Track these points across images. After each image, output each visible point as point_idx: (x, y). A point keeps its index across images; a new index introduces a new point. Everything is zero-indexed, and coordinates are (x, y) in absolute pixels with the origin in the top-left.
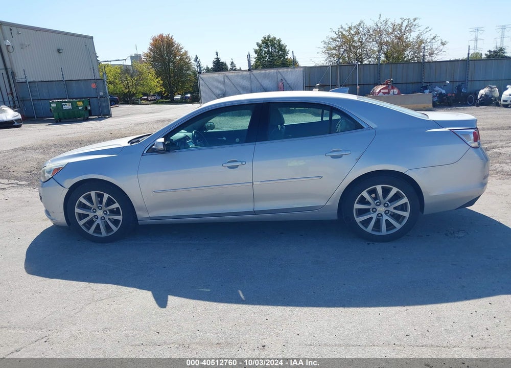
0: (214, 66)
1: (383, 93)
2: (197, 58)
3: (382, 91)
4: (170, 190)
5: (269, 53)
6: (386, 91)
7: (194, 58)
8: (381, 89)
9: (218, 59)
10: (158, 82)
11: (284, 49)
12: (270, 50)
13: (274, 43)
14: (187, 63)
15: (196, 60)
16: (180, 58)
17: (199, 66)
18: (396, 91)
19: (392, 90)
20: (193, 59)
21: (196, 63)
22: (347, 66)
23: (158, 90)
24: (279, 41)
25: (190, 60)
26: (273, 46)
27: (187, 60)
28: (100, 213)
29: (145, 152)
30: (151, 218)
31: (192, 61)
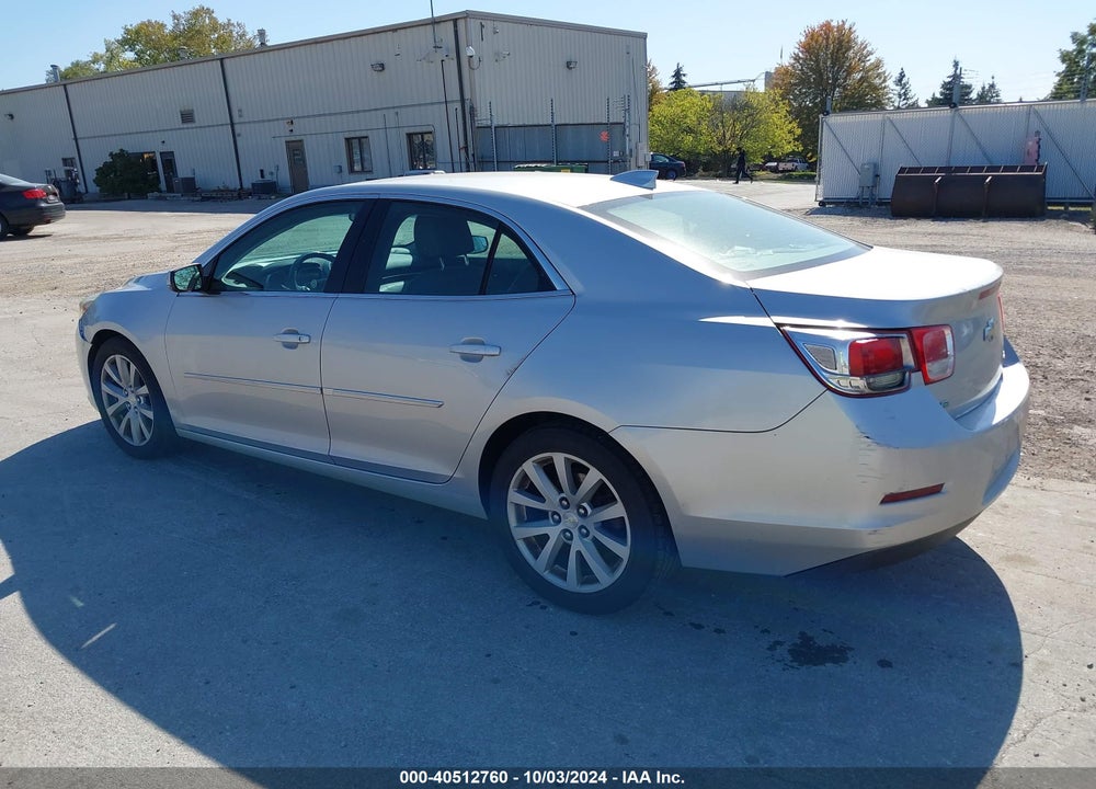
0: (942, 94)
2: (902, 75)
7: (896, 75)
9: (956, 77)
10: (790, 132)
14: (875, 88)
15: (900, 80)
16: (862, 77)
17: (904, 95)
20: (893, 79)
21: (898, 88)
23: (788, 148)
25: (885, 81)
27: (877, 81)
28: (132, 399)
31: (890, 83)
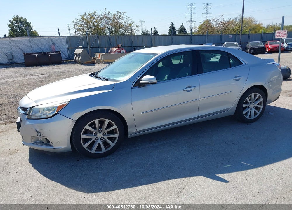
1: (118, 52)
3: (117, 51)
4: (152, 111)
5: (19, 27)
6: (119, 51)
8: (116, 50)
11: (30, 25)
12: (20, 25)
13: (22, 21)
18: (124, 51)
19: (122, 50)
22: (92, 37)
24: (25, 20)
26: (22, 22)
28: (100, 135)
29: (133, 86)
30: (137, 132)
